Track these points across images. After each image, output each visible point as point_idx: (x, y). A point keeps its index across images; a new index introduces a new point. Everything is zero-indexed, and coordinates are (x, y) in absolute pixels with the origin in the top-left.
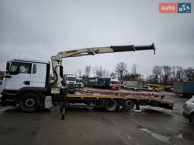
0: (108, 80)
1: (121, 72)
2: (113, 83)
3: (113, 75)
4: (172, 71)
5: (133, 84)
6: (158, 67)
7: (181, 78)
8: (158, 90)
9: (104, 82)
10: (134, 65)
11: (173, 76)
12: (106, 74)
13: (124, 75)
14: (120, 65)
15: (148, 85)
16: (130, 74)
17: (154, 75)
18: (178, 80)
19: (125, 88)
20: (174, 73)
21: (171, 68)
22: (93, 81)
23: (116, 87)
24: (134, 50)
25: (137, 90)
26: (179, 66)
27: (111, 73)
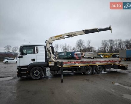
0: (73, 53)
1: (80, 46)
2: (76, 54)
3: (74, 49)
4: (115, 43)
5: (90, 55)
6: (106, 41)
7: (122, 48)
8: (107, 57)
9: (70, 55)
10: (89, 41)
11: (116, 47)
12: (69, 48)
13: (82, 49)
14: (79, 42)
15: (100, 54)
16: (86, 48)
17: (103, 46)
18: (120, 49)
19: (85, 58)
20: (116, 44)
21: (115, 41)
22: (62, 54)
23: (79, 58)
24: (98, 32)
25: (93, 58)
26: (120, 39)
27: (73, 48)
